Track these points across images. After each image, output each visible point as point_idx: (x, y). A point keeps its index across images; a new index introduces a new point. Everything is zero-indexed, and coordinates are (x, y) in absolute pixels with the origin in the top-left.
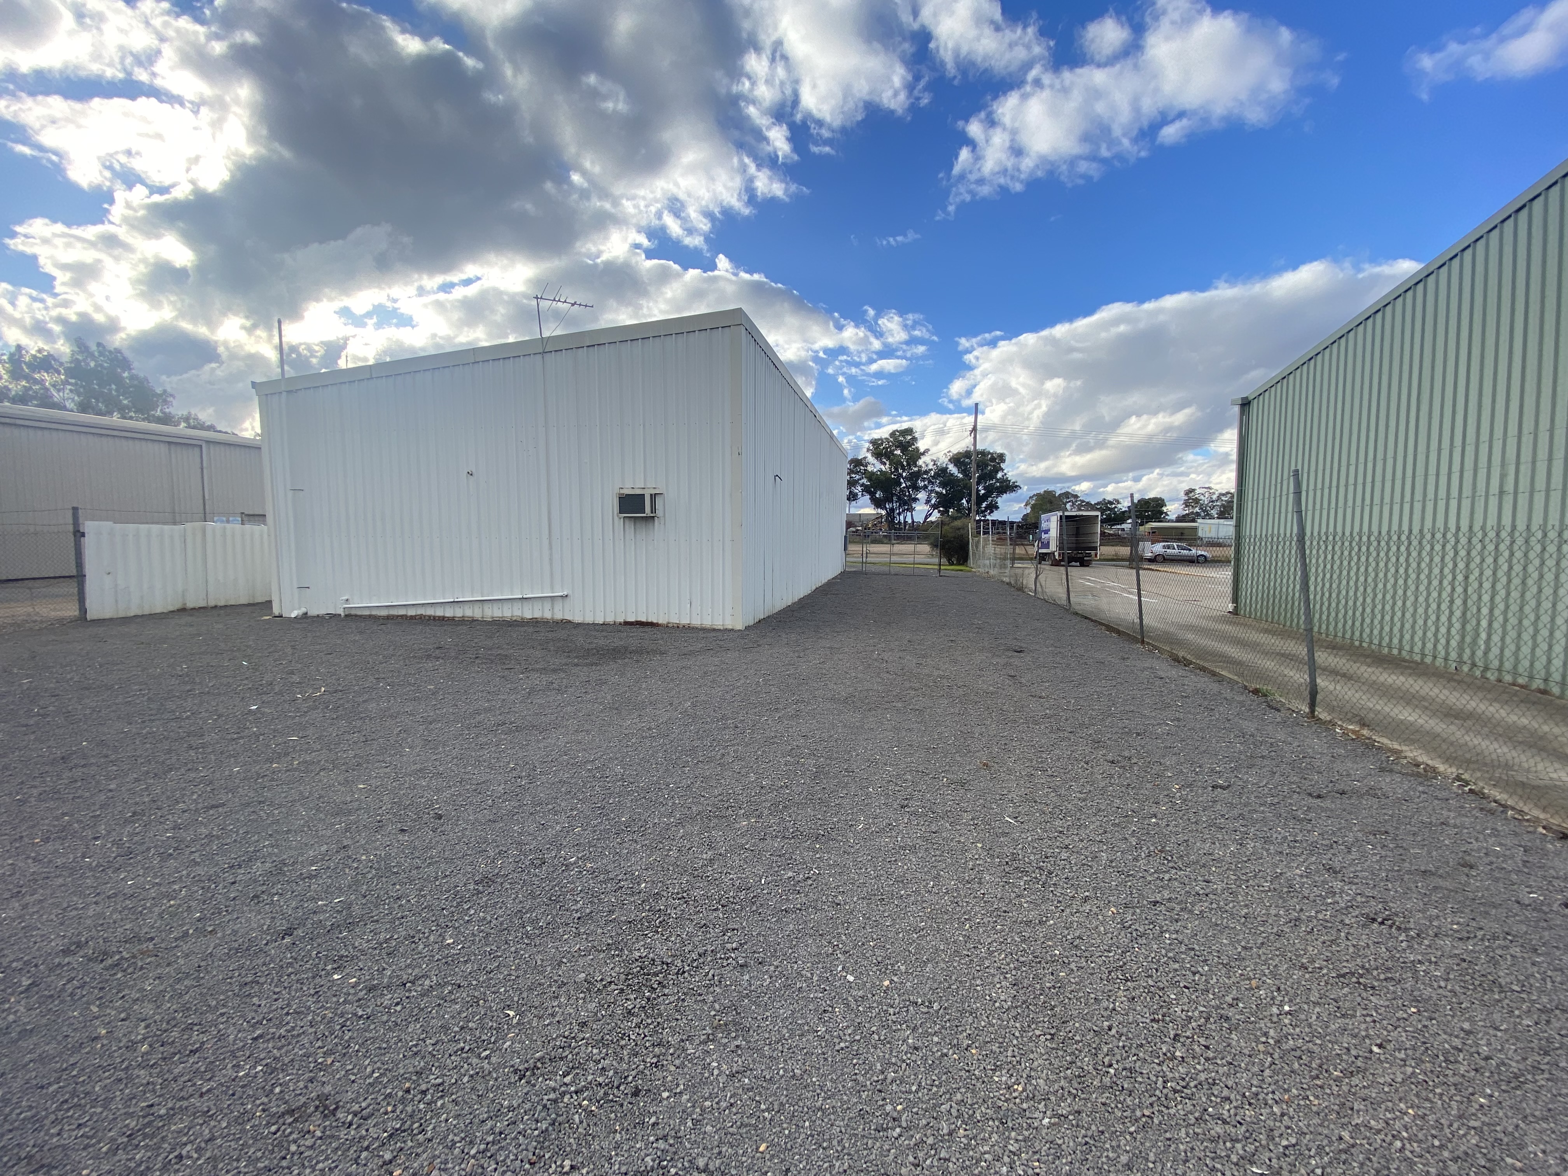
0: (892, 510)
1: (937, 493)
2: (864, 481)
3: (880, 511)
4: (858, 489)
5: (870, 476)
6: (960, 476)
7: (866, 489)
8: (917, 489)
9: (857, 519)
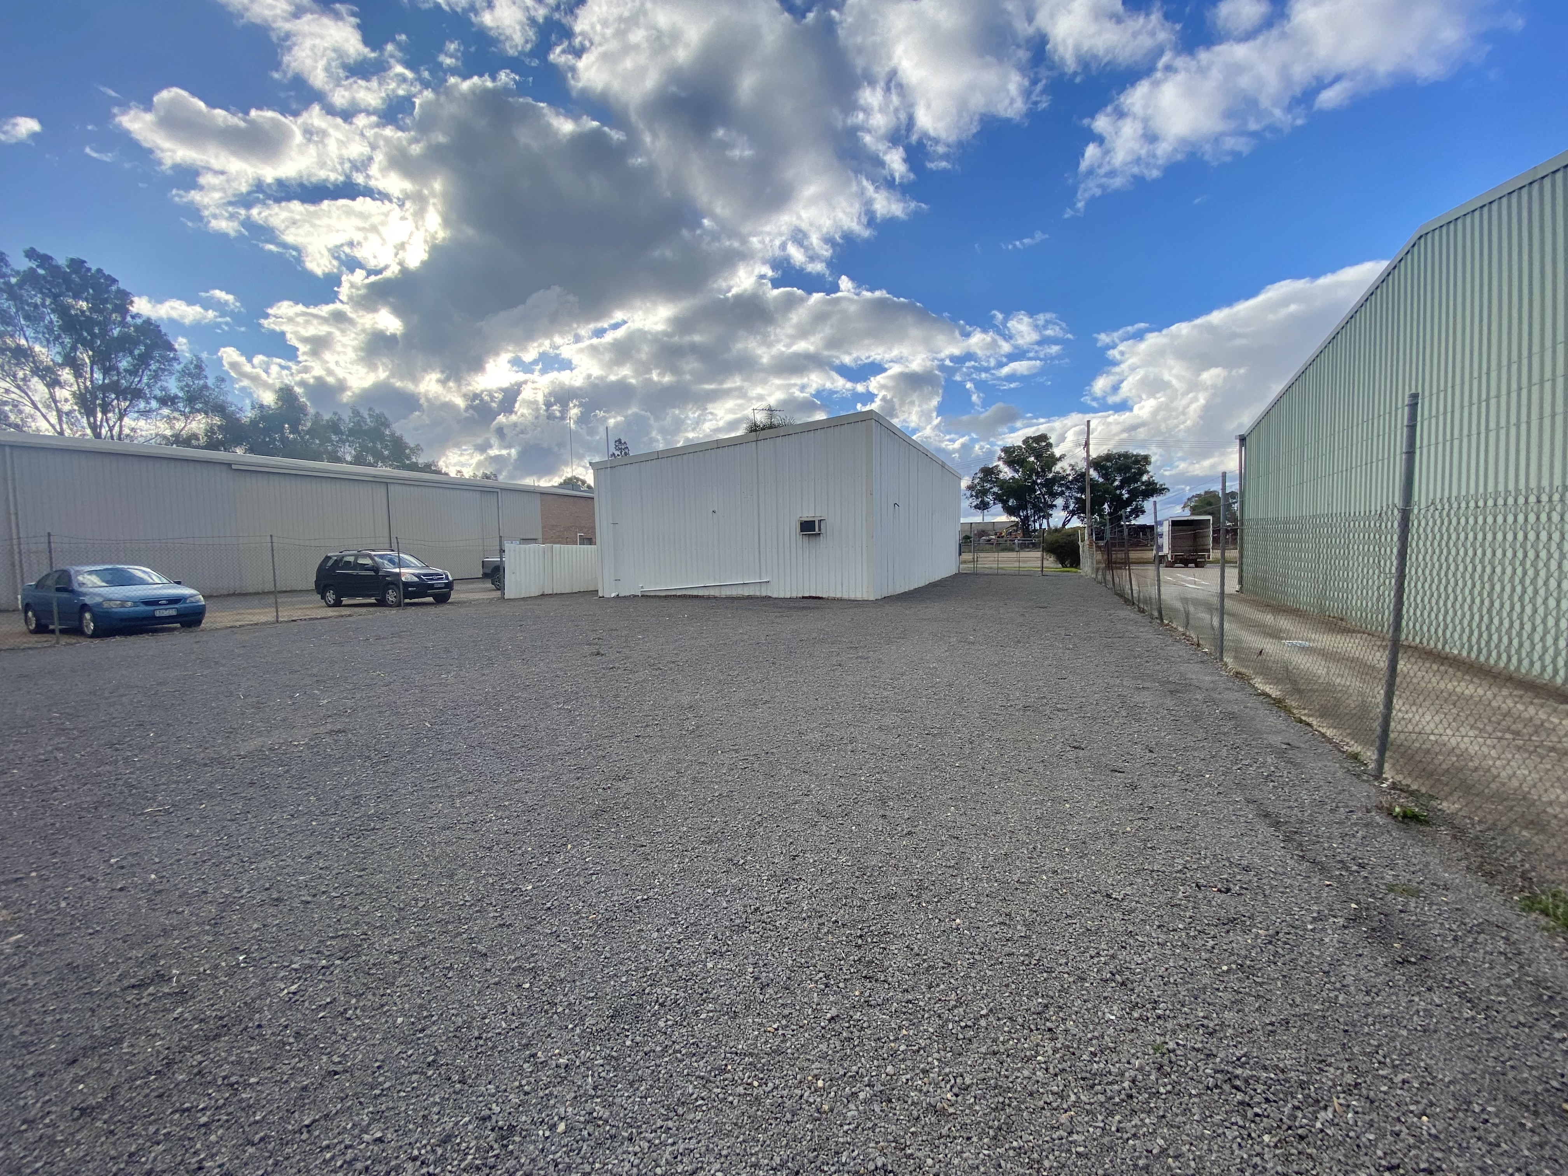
0: (1027, 518)
1: (1076, 498)
2: (996, 489)
3: (1013, 519)
4: (989, 498)
5: (1002, 484)
6: (1101, 480)
7: (998, 498)
8: (1054, 495)
9: (991, 527)
